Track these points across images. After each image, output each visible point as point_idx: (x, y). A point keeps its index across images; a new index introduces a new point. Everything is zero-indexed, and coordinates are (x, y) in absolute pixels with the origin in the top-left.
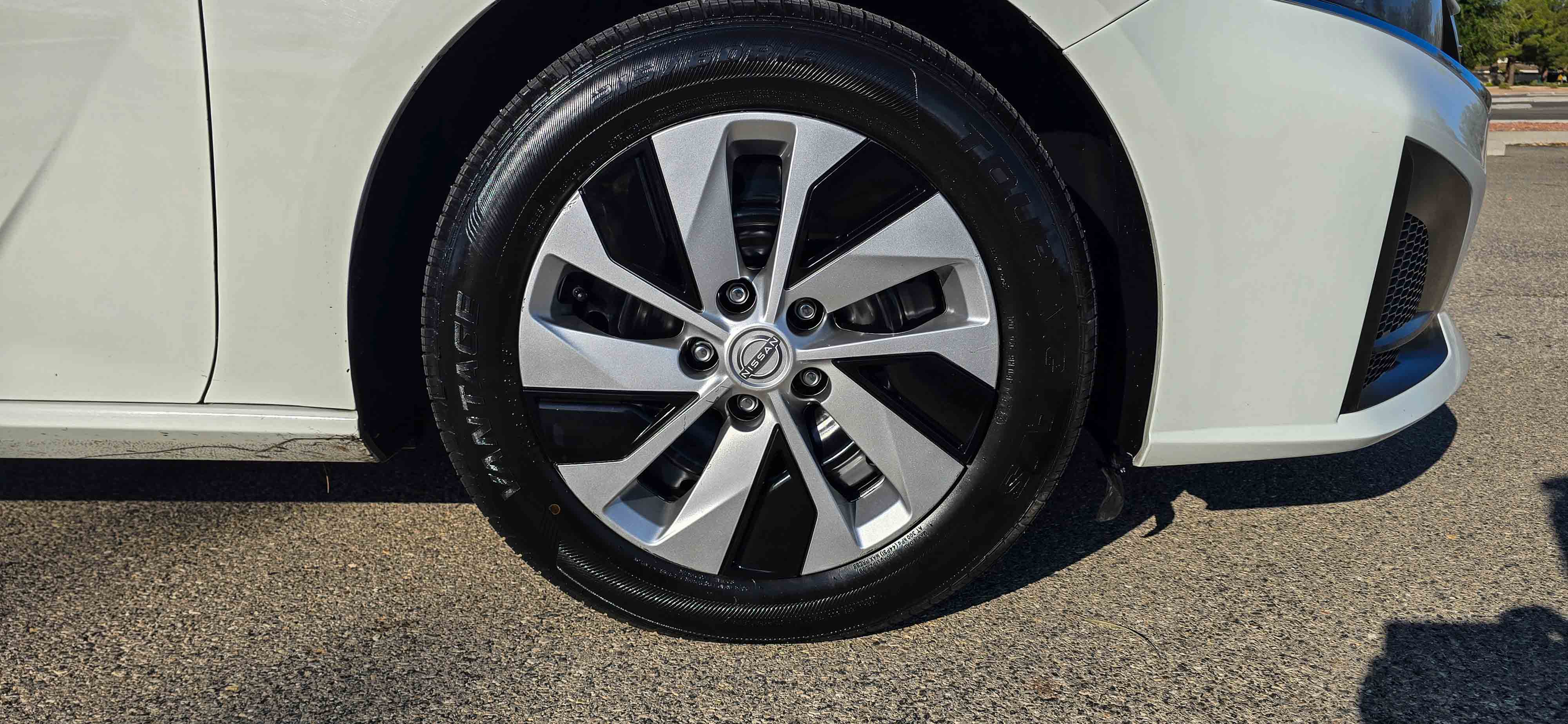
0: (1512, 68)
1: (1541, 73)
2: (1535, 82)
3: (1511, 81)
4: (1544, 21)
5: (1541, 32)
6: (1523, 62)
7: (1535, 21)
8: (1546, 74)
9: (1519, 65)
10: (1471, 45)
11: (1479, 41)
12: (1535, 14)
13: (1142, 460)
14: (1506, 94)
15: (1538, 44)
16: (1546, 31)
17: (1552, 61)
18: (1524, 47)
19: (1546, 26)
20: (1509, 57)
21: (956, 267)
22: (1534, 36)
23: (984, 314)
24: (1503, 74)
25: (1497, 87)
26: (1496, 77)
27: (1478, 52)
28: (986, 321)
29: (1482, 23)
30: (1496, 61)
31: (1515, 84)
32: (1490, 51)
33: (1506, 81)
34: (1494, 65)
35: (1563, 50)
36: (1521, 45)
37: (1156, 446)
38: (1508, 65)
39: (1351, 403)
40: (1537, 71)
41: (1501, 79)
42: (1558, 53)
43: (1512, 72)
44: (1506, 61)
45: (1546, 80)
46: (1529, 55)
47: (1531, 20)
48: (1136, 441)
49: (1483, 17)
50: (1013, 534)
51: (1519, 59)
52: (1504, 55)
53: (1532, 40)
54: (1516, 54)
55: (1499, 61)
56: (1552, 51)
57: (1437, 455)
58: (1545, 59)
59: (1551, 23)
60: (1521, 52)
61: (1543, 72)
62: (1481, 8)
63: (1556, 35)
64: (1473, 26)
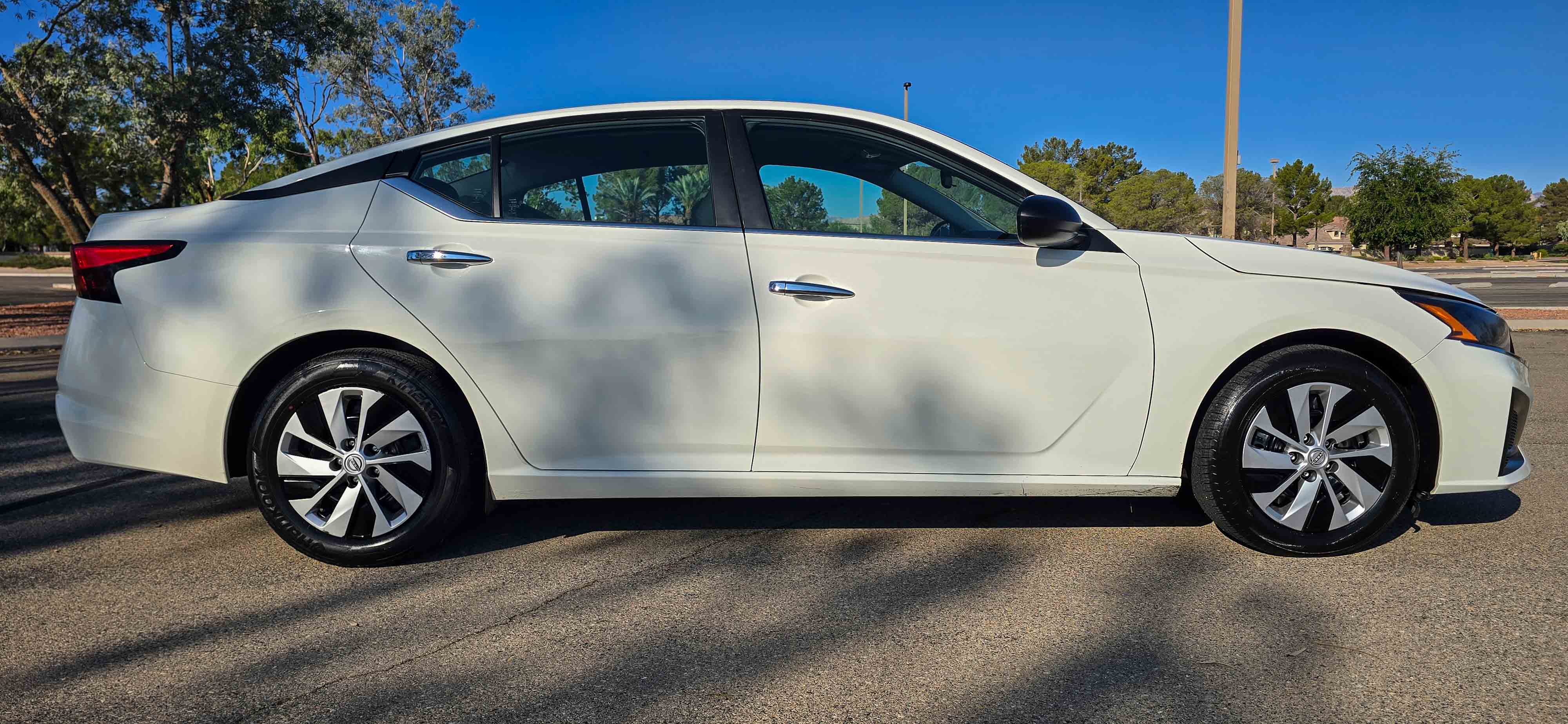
0: (1466, 243)
1: (1493, 247)
2: (1487, 255)
3: (1466, 254)
4: (1489, 201)
5: (1488, 210)
6: (1474, 237)
7: (1482, 201)
8: (1497, 247)
9: (1471, 239)
10: (1430, 228)
11: (1436, 225)
12: (1482, 194)
13: (1434, 492)
14: (1463, 267)
15: (1487, 221)
16: (1492, 210)
17: (1501, 236)
18: (1474, 224)
19: (1492, 205)
20: (1462, 232)
21: (1377, 429)
22: (1482, 214)
23: (1387, 443)
24: (1458, 248)
25: (1454, 261)
26: (1451, 250)
27: (1436, 234)
28: (1388, 445)
29: (1438, 209)
30: (1449, 236)
31: (1470, 257)
32: (1445, 232)
33: (1461, 255)
34: (1448, 240)
35: (1510, 227)
36: (1471, 222)
37: (1440, 486)
38: (1461, 240)
39: (1502, 473)
40: (1489, 245)
41: (1457, 252)
42: (1506, 229)
43: (1466, 246)
44: (1459, 236)
45: (1497, 254)
46: (1479, 231)
47: (1478, 199)
48: (1432, 485)
49: (1438, 204)
50: (1395, 516)
51: (1471, 235)
52: (1457, 231)
53: (1481, 217)
54: (1468, 230)
55: (1453, 236)
56: (1500, 228)
57: (1516, 509)
58: (1495, 234)
59: (1496, 202)
60: (1472, 229)
61: (1495, 245)
62: (1435, 195)
63: (1502, 213)
64: (1429, 211)
